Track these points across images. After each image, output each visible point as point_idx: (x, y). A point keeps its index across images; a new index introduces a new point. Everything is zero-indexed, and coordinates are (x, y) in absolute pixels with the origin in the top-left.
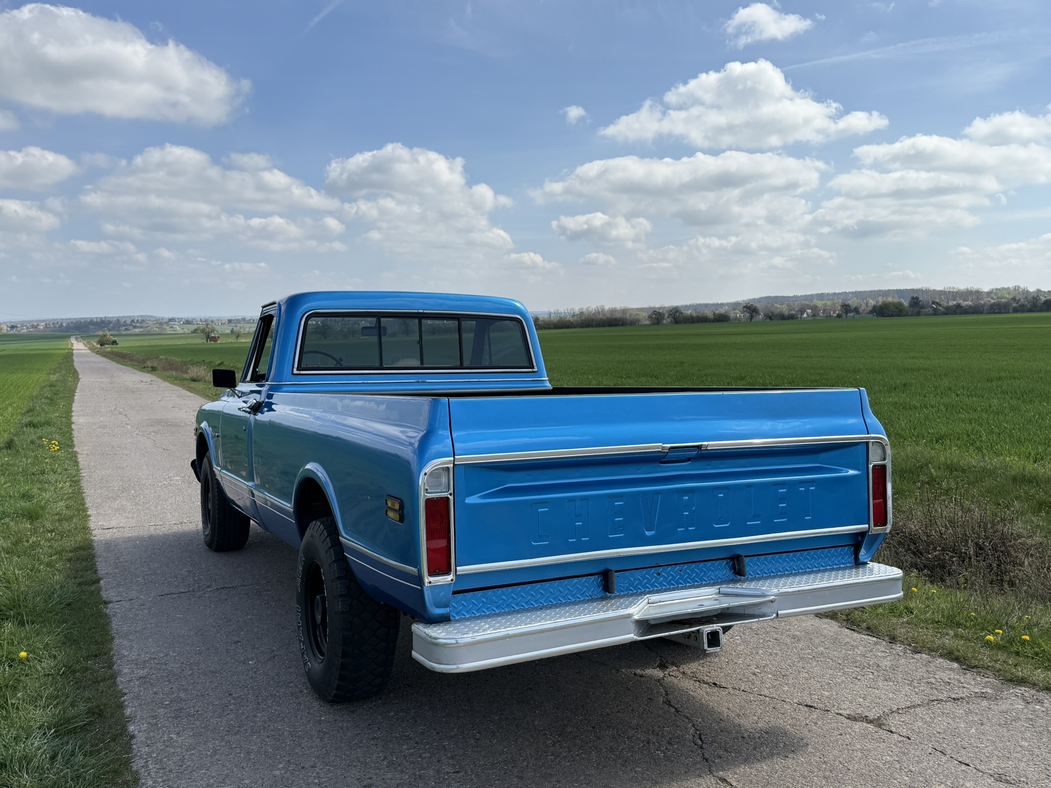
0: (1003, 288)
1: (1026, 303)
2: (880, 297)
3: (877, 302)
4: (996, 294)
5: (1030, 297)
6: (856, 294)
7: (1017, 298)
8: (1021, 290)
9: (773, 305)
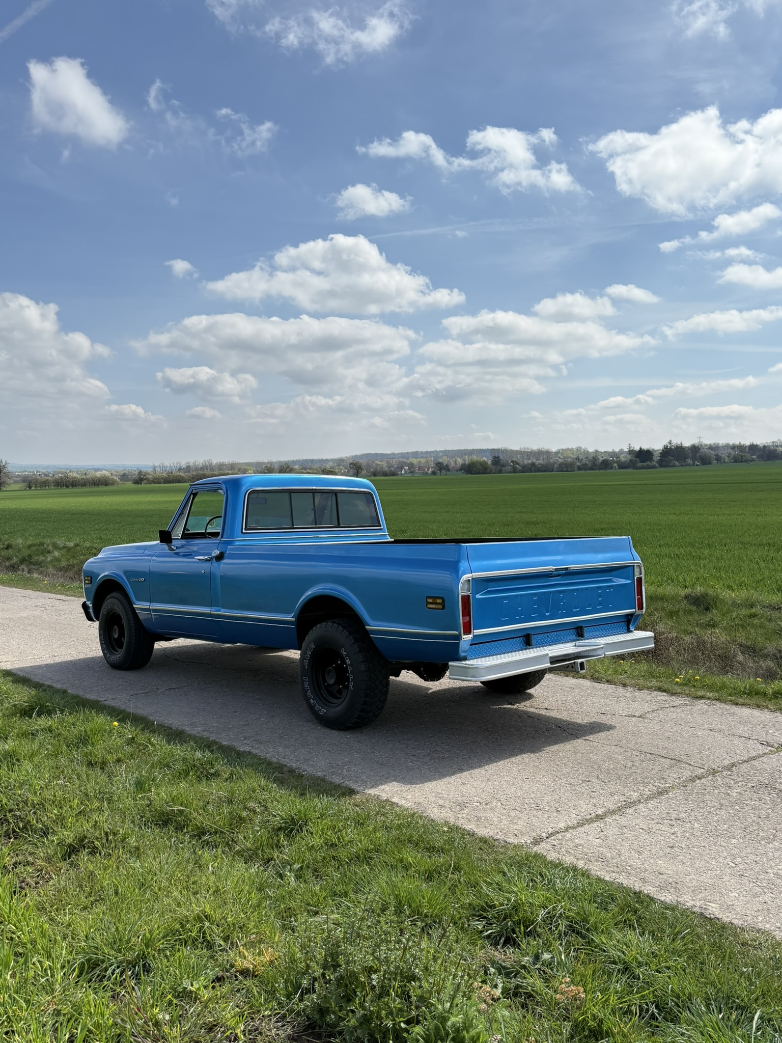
0: (568, 449)
1: (587, 462)
2: (467, 456)
3: (464, 460)
4: (562, 454)
5: (590, 457)
6: (446, 453)
7: (580, 458)
8: (582, 450)
9: (374, 462)
